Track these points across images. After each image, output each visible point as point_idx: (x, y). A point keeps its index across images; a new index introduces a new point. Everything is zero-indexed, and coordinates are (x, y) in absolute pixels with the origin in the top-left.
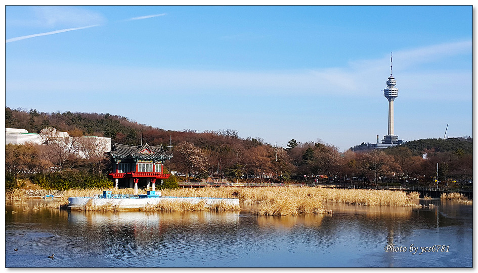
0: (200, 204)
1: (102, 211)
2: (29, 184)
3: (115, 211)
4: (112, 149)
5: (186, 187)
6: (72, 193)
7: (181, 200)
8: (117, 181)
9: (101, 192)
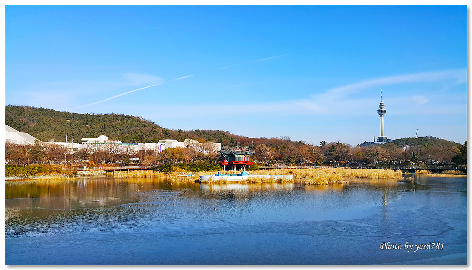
0: (271, 178)
1: (218, 183)
2: (179, 169)
3: (225, 183)
4: (222, 149)
5: (262, 169)
6: (201, 173)
7: (261, 176)
8: (225, 166)
9: (216, 173)
